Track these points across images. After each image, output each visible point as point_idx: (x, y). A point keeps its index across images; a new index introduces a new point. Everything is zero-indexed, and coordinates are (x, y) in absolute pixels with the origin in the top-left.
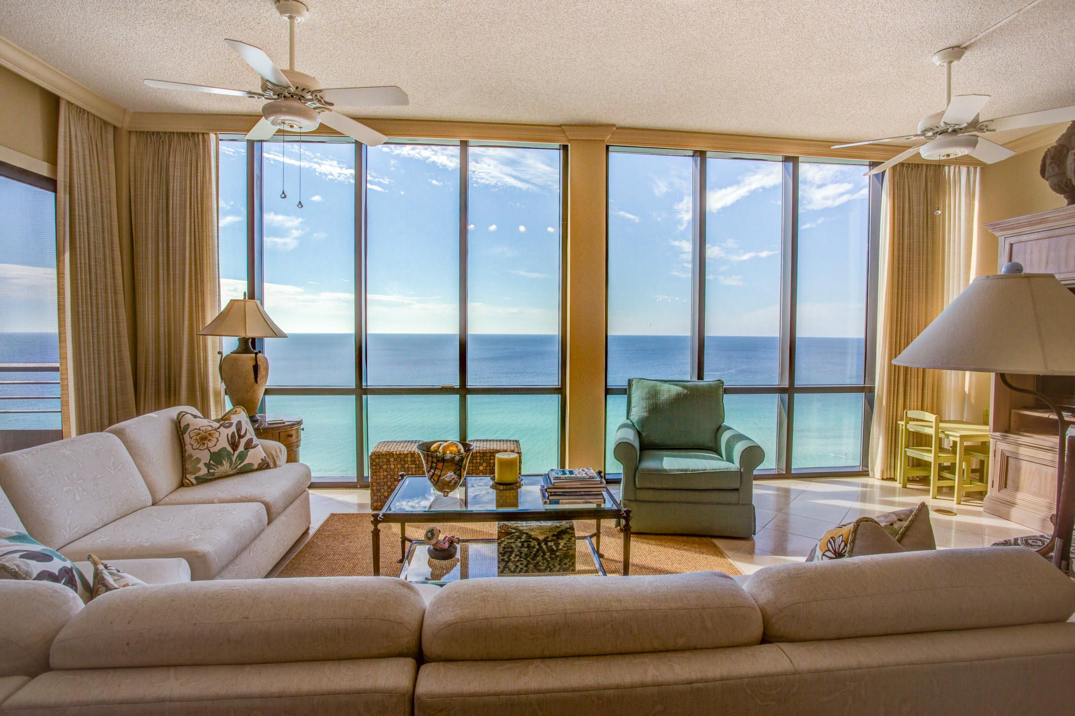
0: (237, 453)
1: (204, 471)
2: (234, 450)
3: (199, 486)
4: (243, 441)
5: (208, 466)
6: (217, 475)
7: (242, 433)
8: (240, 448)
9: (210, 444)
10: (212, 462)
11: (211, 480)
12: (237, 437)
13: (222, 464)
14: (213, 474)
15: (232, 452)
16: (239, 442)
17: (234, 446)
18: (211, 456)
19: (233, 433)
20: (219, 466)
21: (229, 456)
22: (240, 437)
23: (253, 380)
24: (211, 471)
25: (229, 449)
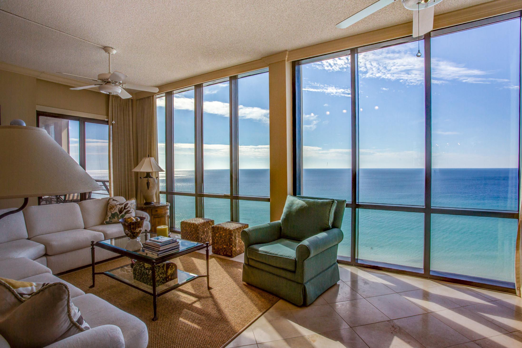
0: (121, 215)
1: (108, 220)
2: (120, 214)
3: (107, 225)
4: (125, 211)
5: (110, 218)
6: (113, 222)
7: (126, 208)
8: (123, 213)
9: (112, 210)
10: (111, 217)
11: (110, 223)
12: (123, 209)
13: (115, 218)
14: (111, 221)
15: (119, 214)
16: (123, 211)
17: (121, 212)
18: (111, 215)
19: (122, 207)
20: (113, 219)
21: (118, 215)
22: (125, 209)
23: (147, 188)
24: (111, 220)
25: (118, 213)
